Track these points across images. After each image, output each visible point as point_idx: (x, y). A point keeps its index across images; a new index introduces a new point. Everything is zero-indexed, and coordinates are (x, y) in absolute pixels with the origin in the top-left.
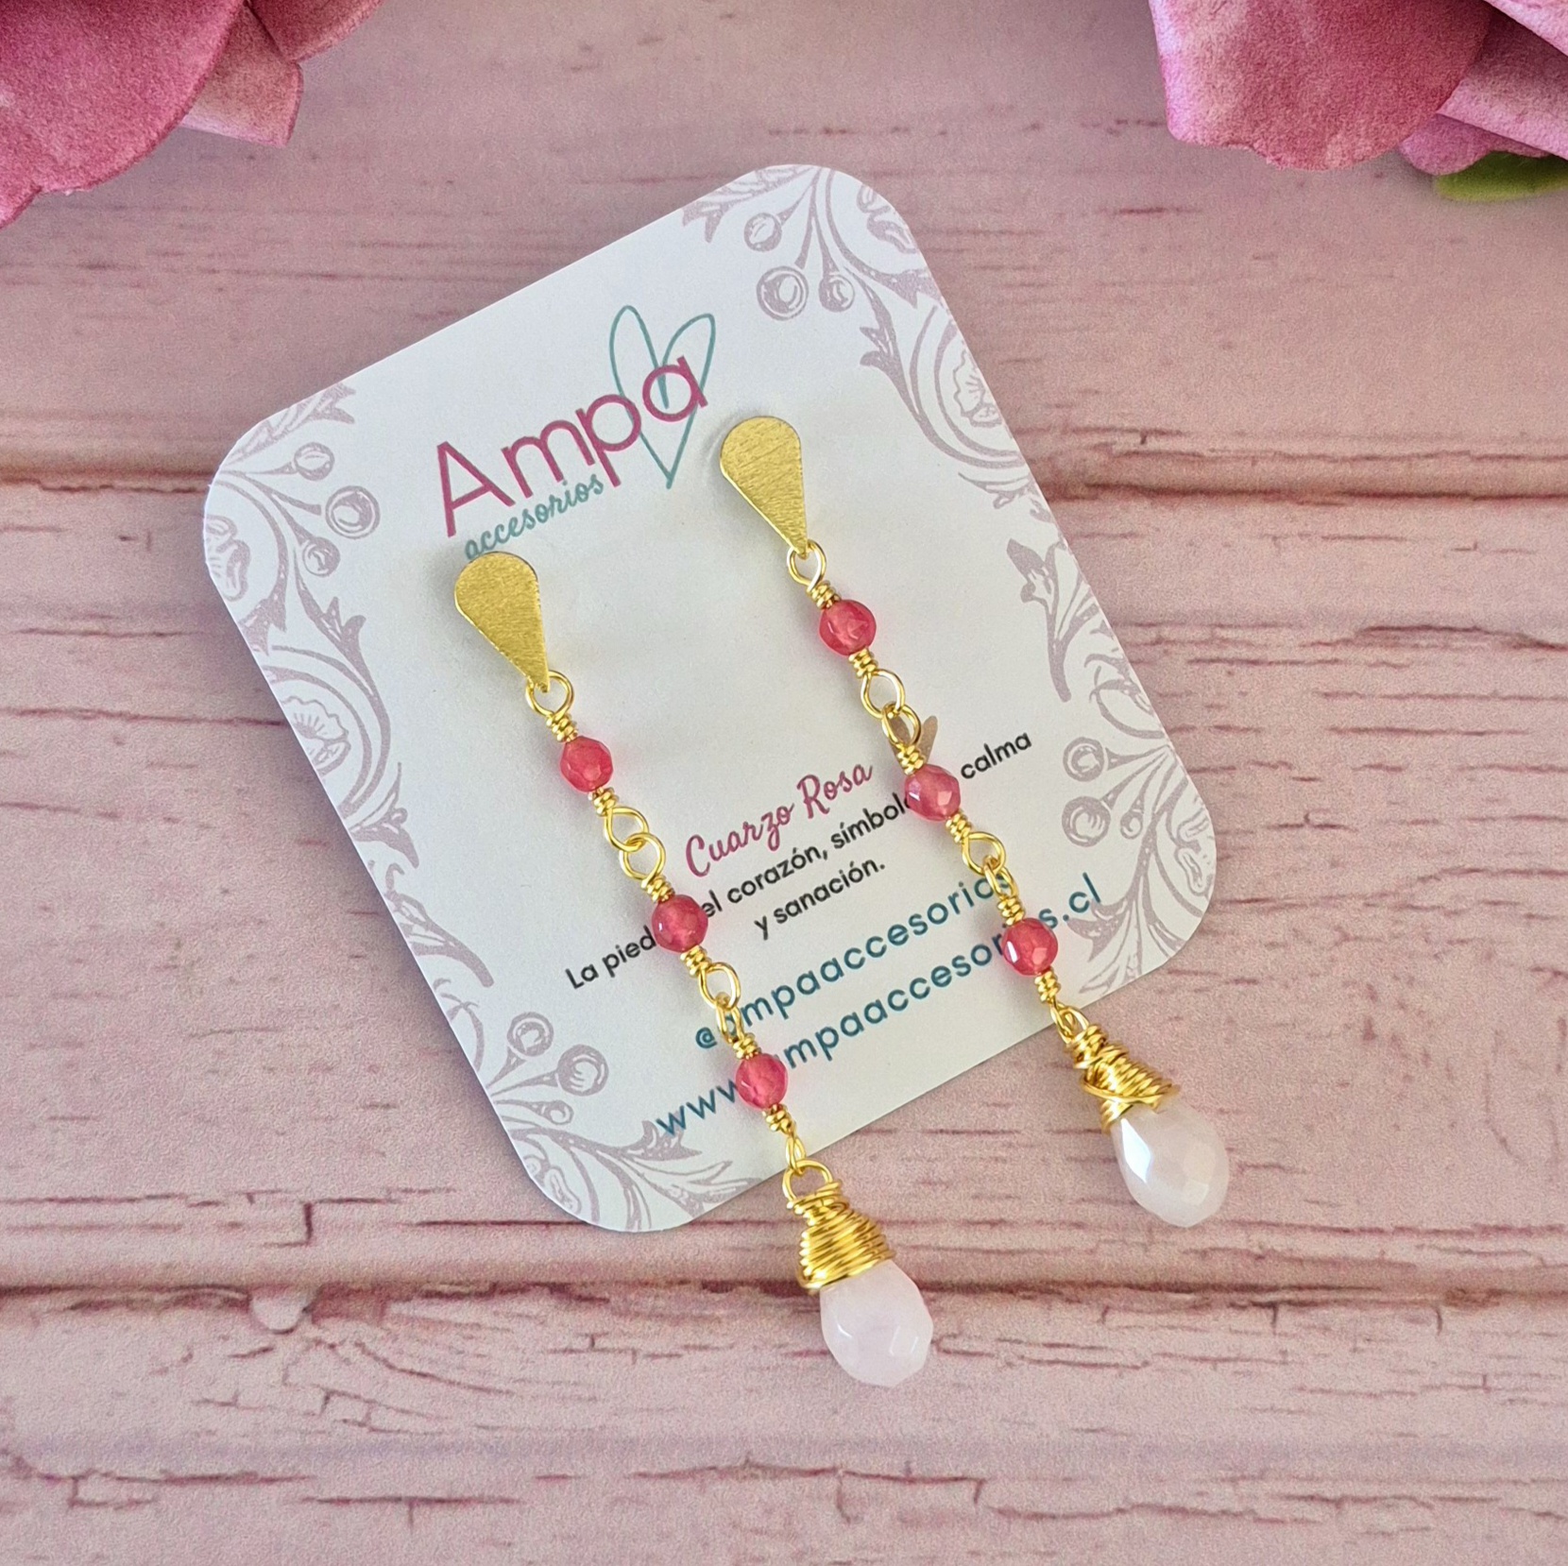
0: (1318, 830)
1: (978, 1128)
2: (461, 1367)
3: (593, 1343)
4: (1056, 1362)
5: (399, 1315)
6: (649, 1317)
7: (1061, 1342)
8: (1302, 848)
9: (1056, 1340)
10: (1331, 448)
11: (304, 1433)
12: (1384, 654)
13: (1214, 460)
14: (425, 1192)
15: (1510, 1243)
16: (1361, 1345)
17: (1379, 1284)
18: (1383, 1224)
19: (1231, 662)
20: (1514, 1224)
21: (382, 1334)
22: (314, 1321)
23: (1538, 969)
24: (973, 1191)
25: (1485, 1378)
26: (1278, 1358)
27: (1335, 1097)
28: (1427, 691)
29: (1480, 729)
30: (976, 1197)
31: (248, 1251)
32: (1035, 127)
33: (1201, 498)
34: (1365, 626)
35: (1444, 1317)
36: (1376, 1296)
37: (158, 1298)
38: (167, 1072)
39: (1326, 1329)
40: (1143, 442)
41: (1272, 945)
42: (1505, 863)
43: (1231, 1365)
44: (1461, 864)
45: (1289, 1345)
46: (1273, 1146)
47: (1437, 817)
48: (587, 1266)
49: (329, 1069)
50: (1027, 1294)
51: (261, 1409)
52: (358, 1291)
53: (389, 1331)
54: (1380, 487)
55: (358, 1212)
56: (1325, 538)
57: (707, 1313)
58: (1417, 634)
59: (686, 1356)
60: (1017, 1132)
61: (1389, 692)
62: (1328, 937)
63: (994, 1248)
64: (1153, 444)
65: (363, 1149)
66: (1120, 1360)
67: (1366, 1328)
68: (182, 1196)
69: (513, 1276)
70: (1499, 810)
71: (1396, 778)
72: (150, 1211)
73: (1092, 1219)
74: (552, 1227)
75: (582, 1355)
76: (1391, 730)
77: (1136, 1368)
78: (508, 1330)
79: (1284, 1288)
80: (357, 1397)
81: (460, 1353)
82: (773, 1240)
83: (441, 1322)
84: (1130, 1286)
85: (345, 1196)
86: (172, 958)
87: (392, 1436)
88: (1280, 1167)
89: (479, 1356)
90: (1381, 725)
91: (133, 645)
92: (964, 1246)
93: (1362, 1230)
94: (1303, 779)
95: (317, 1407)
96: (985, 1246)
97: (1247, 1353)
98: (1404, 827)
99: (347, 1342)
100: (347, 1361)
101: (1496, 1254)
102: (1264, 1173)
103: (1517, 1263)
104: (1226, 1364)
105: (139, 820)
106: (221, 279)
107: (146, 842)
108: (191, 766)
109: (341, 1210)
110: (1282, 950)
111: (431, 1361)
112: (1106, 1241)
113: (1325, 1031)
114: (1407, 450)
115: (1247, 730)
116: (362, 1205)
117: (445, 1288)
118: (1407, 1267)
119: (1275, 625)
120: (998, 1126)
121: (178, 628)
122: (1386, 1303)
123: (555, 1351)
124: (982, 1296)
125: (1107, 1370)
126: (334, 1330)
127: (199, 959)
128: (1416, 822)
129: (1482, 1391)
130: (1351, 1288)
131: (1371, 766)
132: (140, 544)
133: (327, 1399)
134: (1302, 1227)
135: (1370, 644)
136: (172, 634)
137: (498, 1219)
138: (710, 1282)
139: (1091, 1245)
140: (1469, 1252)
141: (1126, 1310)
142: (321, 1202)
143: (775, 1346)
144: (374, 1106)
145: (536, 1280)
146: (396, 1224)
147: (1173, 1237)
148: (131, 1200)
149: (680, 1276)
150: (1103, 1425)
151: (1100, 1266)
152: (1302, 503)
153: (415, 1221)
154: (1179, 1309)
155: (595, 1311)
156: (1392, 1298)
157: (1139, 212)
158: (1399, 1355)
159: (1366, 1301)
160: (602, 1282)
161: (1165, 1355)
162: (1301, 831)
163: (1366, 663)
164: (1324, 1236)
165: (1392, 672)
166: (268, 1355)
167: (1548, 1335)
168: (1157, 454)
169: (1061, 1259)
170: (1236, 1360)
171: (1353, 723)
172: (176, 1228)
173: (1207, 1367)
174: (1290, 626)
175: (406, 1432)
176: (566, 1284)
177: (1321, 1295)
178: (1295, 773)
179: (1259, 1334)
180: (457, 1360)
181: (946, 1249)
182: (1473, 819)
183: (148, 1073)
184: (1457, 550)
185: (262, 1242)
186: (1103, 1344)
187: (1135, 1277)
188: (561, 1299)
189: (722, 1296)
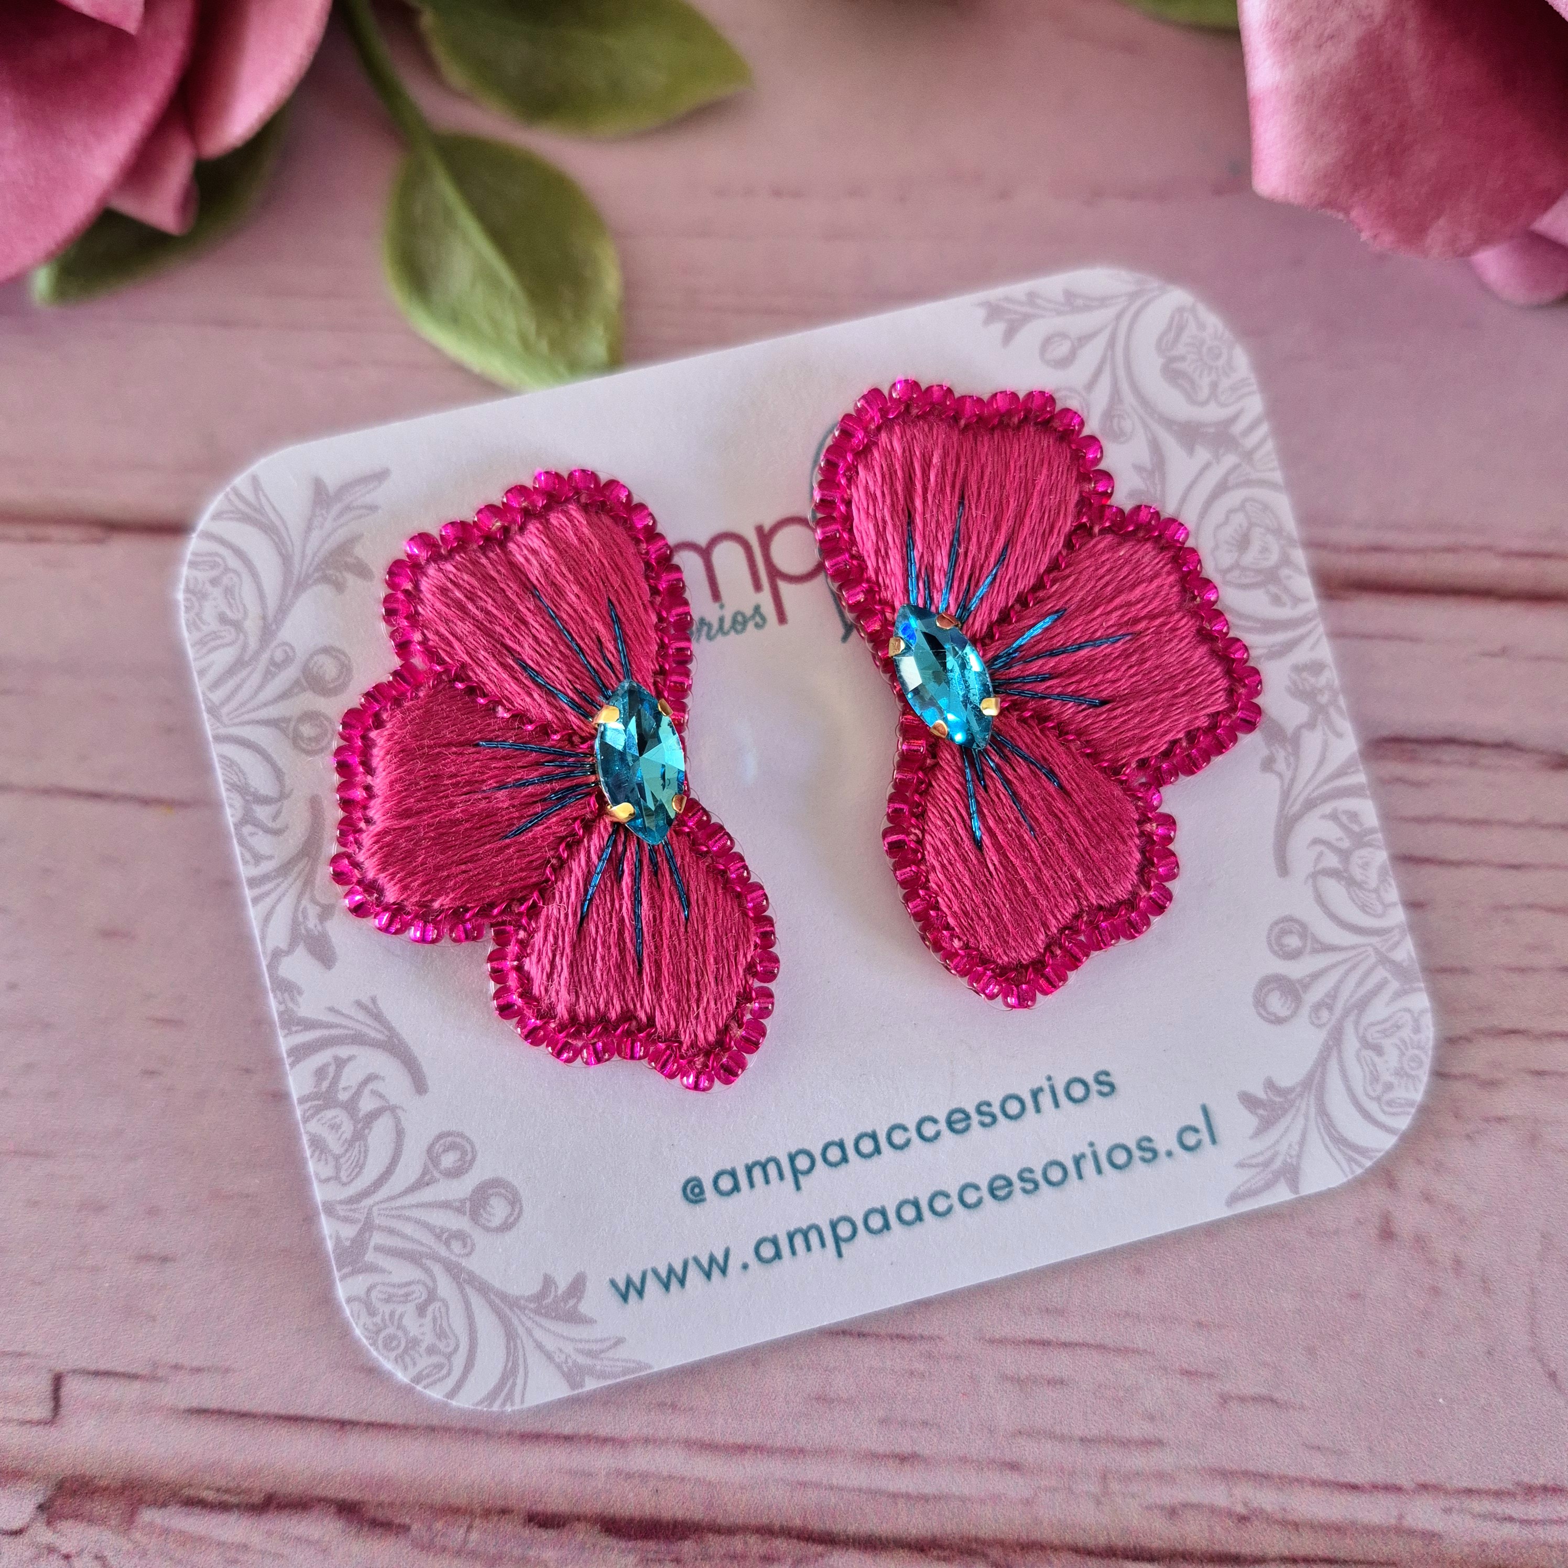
5: (151, 1524)
6: (458, 1553)
12: (1399, 769)
14: (198, 1370)
17: (1395, 1559)
18: (1404, 1481)
21: (130, 1546)
22: (49, 1523)
24: (881, 1413)
27: (1343, 1311)
28: (1452, 811)
29: (1515, 862)
30: (884, 1422)
34: (1377, 736)
42: (1548, 1024)
44: (1496, 1023)
46: (1265, 1372)
48: (386, 1482)
49: (103, 1208)
50: (946, 1553)
52: (106, 1489)
53: (136, 1544)
54: (1391, 580)
55: (116, 1390)
57: (532, 1554)
58: (1438, 748)
60: (940, 1338)
61: (1407, 813)
63: (904, 1490)
65: (130, 1310)
69: (292, 1488)
70: (1543, 959)
73: (1030, 1460)
74: (348, 1427)
78: (282, 1556)
79: (1274, 1560)
82: (621, 1464)
83: (201, 1539)
84: (1075, 1550)
85: (102, 1368)
88: (1273, 1401)
92: (865, 1486)
93: (1375, 1487)
96: (892, 1487)
99: (85, 1553)
101: (1543, 1522)
102: (1250, 1409)
112: (1046, 1489)
114: (1420, 542)
116: (123, 1381)
117: (209, 1495)
118: (1430, 1537)
120: (917, 1329)
126: (71, 1536)
128: (1444, 968)
134: (1298, 1481)
135: (1382, 757)
137: (283, 1412)
138: (538, 1514)
139: (1028, 1493)
140: (1511, 1519)
142: (74, 1371)
144: (145, 1258)
145: (323, 1494)
146: (160, 1409)
147: (1135, 1488)
149: (500, 1503)
151: (1037, 1521)
153: (183, 1405)
155: (392, 1540)
160: (403, 1504)
163: (1378, 778)
164: (1326, 1492)
165: (1409, 790)
169: (988, 1509)
176: (359, 1503)
181: (842, 1489)
182: (1512, 970)
184: (1481, 654)
187: (1082, 1539)
188: (350, 1521)
189: (552, 1534)
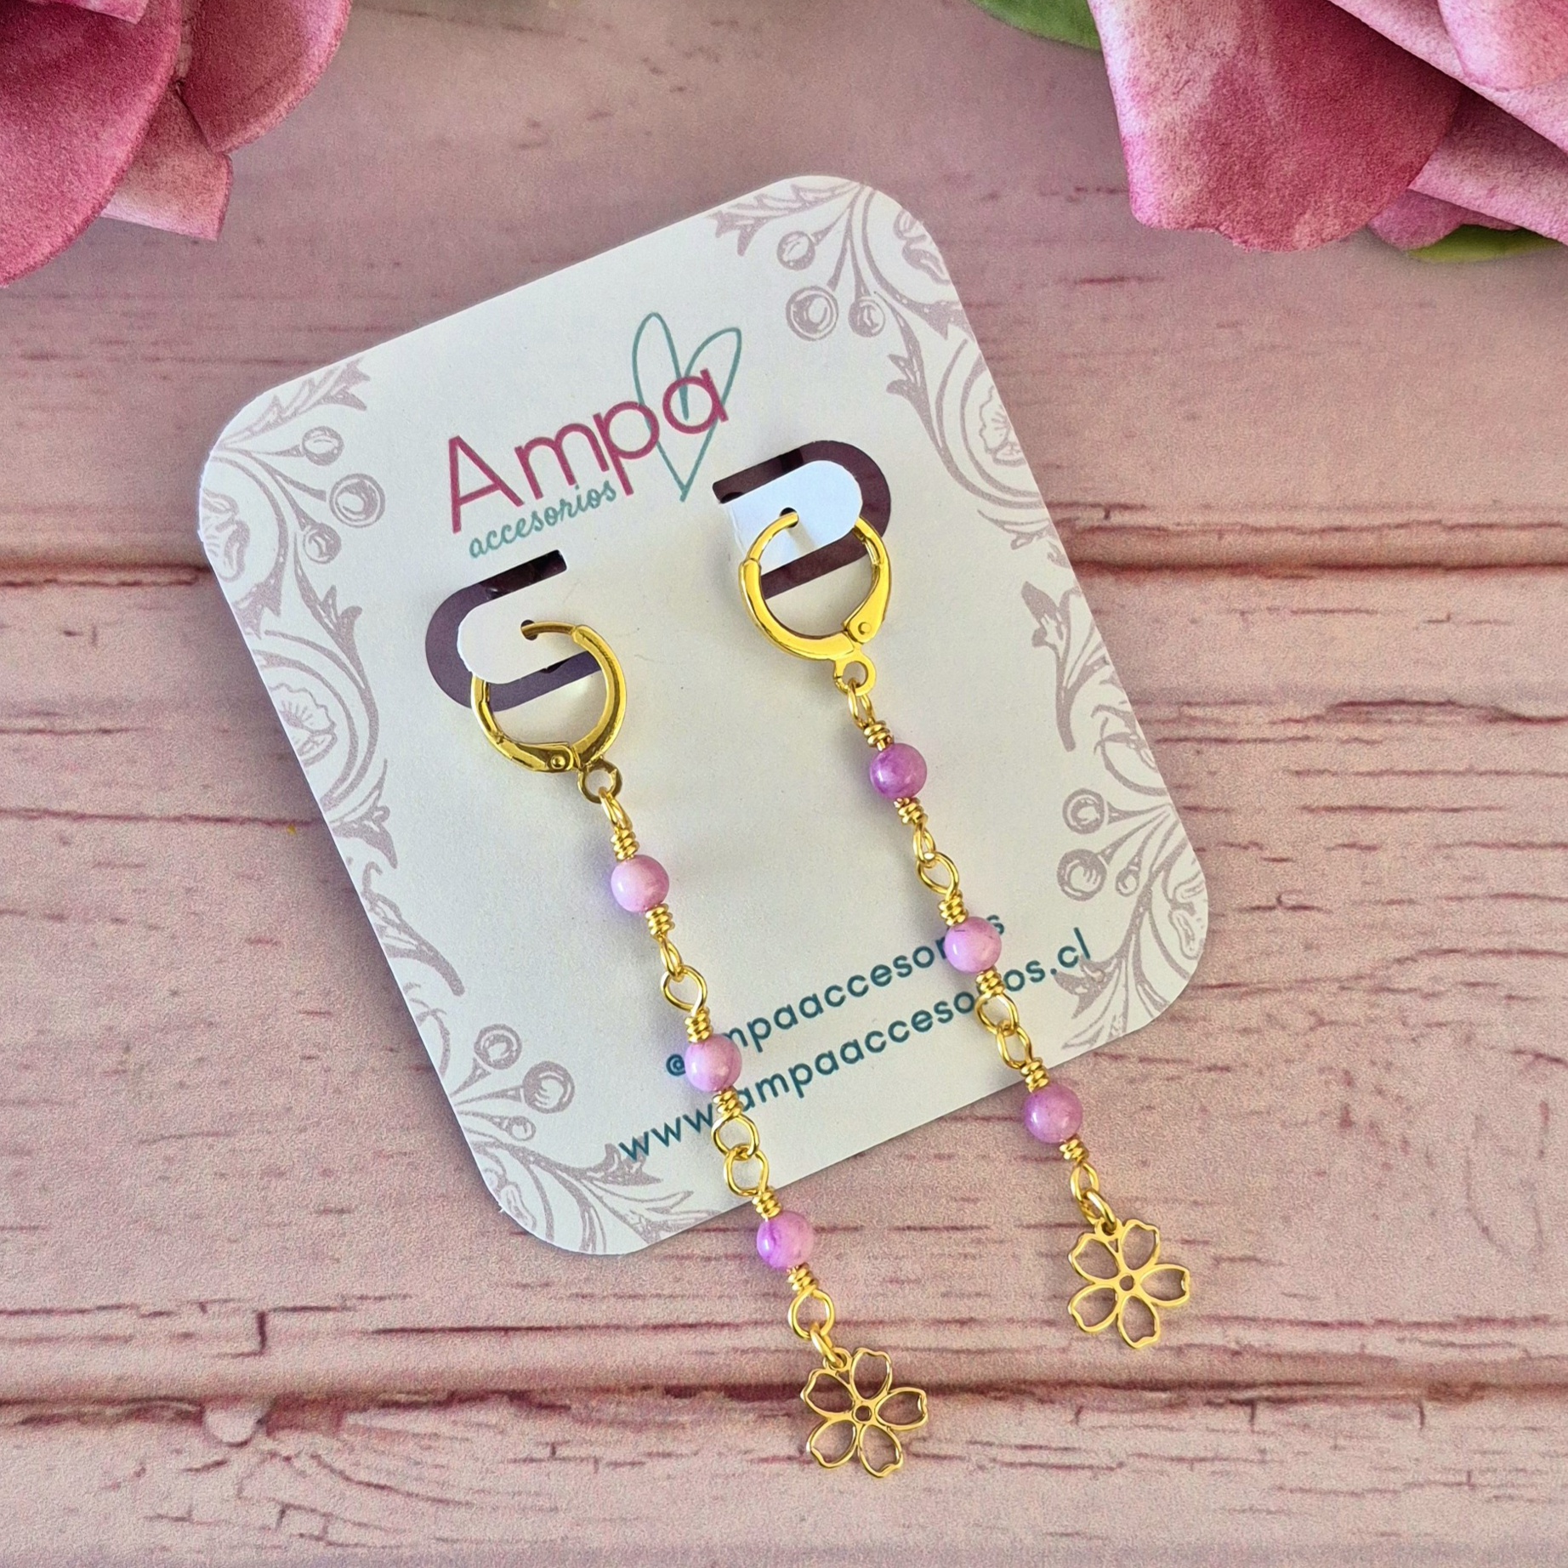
0: (1290, 913)
1: (947, 1223)
2: (419, 1479)
3: (554, 1453)
4: (1030, 1464)
5: (356, 1425)
6: (611, 1424)
7: (1033, 1443)
8: (1274, 931)
9: (1029, 1442)
10: (1301, 519)
11: (259, 1548)
12: (1356, 730)
13: (1179, 534)
14: (381, 1298)
15: (1495, 1334)
16: (1341, 1442)
17: (1358, 1379)
18: (1364, 1318)
19: (1200, 741)
20: (1498, 1315)
21: (338, 1445)
22: (269, 1433)
23: (1519, 1052)
24: (943, 1290)
25: (1469, 1474)
26: (1258, 1457)
27: (1313, 1186)
28: (1402, 767)
29: (1455, 806)
30: (944, 1295)
31: (201, 1362)
32: (993, 196)
33: (1168, 572)
34: (1337, 702)
35: (1426, 1413)
36: (1357, 1391)
37: (110, 1411)
38: (118, 1179)
39: (1306, 1426)
40: (1107, 517)
41: (1246, 1031)
42: (1482, 943)
43: (1208, 1464)
44: (1438, 944)
45: (1269, 1443)
46: (1250, 1238)
47: (1413, 896)
48: (547, 1373)
49: (282, 1174)
50: (1002, 1394)
51: (217, 1523)
52: (314, 1401)
53: (345, 1443)
54: (1350, 558)
55: (312, 1321)
56: (1294, 613)
57: (671, 1419)
58: (1390, 709)
59: (649, 1464)
60: (987, 1227)
61: (1363, 769)
62: (1302, 1022)
63: (964, 1348)
64: (1117, 519)
65: (317, 1256)
66: (1095, 1462)
67: (1346, 1425)
68: (134, 1307)
69: (469, 1385)
70: (1478, 889)
71: (1368, 857)
72: (100, 1323)
74: (511, 1333)
75: (543, 1464)
76: (1364, 808)
77: (1111, 1469)
78: (467, 1440)
79: (1262, 1385)
80: (313, 1511)
81: (417, 1463)
82: (737, 1343)
83: (398, 1432)
84: (1103, 1385)
85: (299, 1304)
86: (121, 1063)
87: (349, 1550)
88: (1256, 1259)
89: (436, 1466)
90: (1355, 803)
91: (79, 742)
92: (934, 1346)
93: (1341, 1324)
94: (1274, 860)
95: (272, 1521)
96: (955, 1346)
97: (1224, 1451)
98: (1379, 908)
99: (303, 1454)
100: (303, 1474)
101: (1479, 1346)
102: (1239, 1267)
103: (1501, 1355)
104: (1203, 1464)
105: (86, 922)
106: (165, 367)
107: (94, 944)
108: (137, 866)
109: (295, 1320)
110: (1256, 1036)
111: (389, 1473)
112: (1079, 1339)
113: (1301, 1118)
114: (1377, 519)
115: (1217, 810)
116: (319, 1314)
117: (402, 1398)
118: (1388, 1361)
119: (1243, 702)
120: (967, 1221)
121: (124, 724)
122: (1365, 1400)
123: (515, 1461)
124: (952, 1398)
125: (1081, 1472)
126: (289, 1442)
127: (149, 1063)
128: (1391, 902)
129: (1466, 1488)
130: (1329, 1384)
131: (1345, 846)
132: (83, 640)
133: (283, 1513)
134: (1280, 1321)
135: (1341, 720)
136: (119, 731)
137: (456, 1326)
138: (673, 1387)
139: (1064, 1343)
140: (1452, 1345)
141: (1100, 1409)
142: (275, 1310)
143: (740, 1452)
144: (327, 1211)
145: (496, 1388)
146: (353, 1332)
148: (82, 1311)
149: (642, 1381)
150: (1078, 1528)
151: (1072, 1364)
152: (1270, 577)
153: (371, 1329)
154: (1154, 1408)
155: (556, 1418)
156: (1372, 1393)
157: (1100, 281)
158: (1381, 1452)
159: (1346, 1397)
160: (563, 1389)
161: (1140, 1455)
162: (1273, 914)
163: (1338, 739)
164: (1300, 1331)
165: (1365, 749)
166: (222, 1469)
167: (1534, 1429)
168: (1121, 529)
169: (1032, 1358)
170: (1213, 1460)
171: (1324, 802)
172: (127, 1340)
173: (1185, 1467)
174: (1259, 703)
175: (364, 1546)
176: (526, 1391)
177: (1300, 1392)
178: (1267, 854)
179: (1236, 1432)
180: (415, 1472)
181: (915, 1350)
182: (1451, 899)
183: (97, 1181)
184: (1430, 621)
185: (215, 1351)
186: (1077, 1445)
187: (1109, 1376)
188: (520, 1406)
189: (687, 1401)
